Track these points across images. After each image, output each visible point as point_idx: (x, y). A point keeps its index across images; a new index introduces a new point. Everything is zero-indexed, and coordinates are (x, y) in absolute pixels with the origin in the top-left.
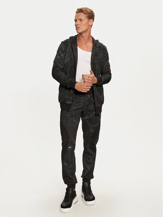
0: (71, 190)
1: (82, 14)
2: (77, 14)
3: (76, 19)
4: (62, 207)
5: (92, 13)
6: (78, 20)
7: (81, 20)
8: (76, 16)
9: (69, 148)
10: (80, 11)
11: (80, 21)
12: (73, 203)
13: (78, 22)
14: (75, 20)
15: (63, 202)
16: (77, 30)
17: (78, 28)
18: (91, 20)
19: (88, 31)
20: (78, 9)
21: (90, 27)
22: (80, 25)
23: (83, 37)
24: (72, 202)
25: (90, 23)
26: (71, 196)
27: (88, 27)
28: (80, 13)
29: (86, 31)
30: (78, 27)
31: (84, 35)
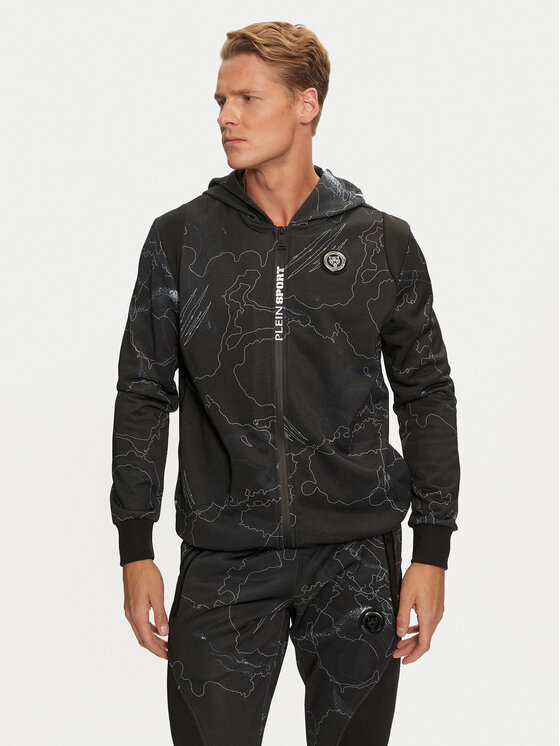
1: (253, 60)
2: (229, 62)
3: (224, 91)
5: (310, 55)
6: (230, 100)
7: (247, 98)
8: (221, 76)
10: (241, 44)
11: (240, 100)
13: (235, 105)
14: (217, 97)
16: (228, 150)
17: (237, 144)
18: (310, 94)
19: (293, 155)
20: (230, 36)
21: (307, 130)
22: (245, 125)
23: (268, 188)
25: (303, 112)
27: (293, 131)
28: (243, 57)
29: (279, 157)
30: (235, 135)
31: (272, 175)
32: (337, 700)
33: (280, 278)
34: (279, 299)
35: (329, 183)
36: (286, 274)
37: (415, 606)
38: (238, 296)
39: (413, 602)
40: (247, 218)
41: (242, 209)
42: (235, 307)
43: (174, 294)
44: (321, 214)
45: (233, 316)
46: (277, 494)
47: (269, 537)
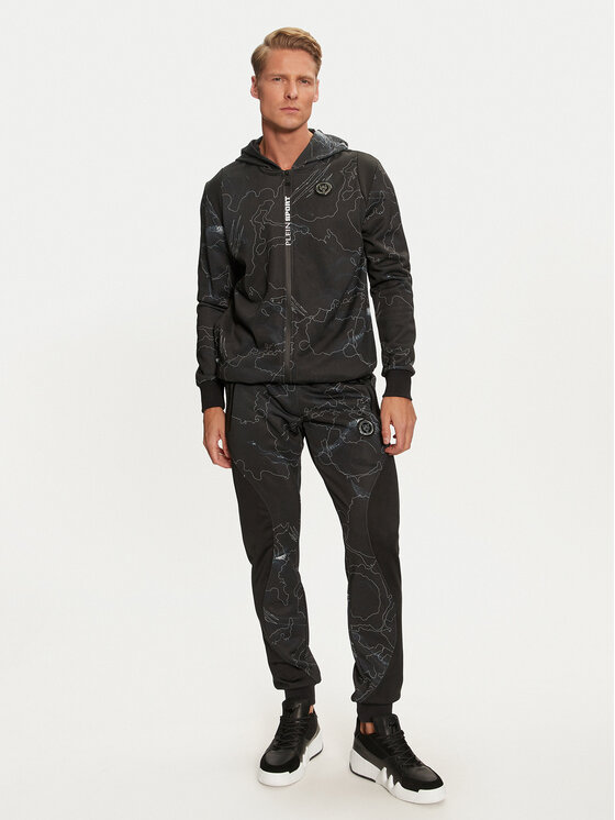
0: (299, 711)
4: (266, 765)
9: (279, 558)
12: (305, 757)
15: (268, 750)
24: (301, 751)
26: (302, 730)
32: (355, 488)
33: (287, 204)
34: (288, 218)
35: (319, 138)
36: (291, 201)
37: (392, 422)
38: (260, 219)
39: (389, 420)
40: (263, 169)
41: (259, 163)
42: (258, 226)
43: (220, 229)
44: (313, 159)
45: (258, 232)
46: (282, 347)
47: (274, 375)
